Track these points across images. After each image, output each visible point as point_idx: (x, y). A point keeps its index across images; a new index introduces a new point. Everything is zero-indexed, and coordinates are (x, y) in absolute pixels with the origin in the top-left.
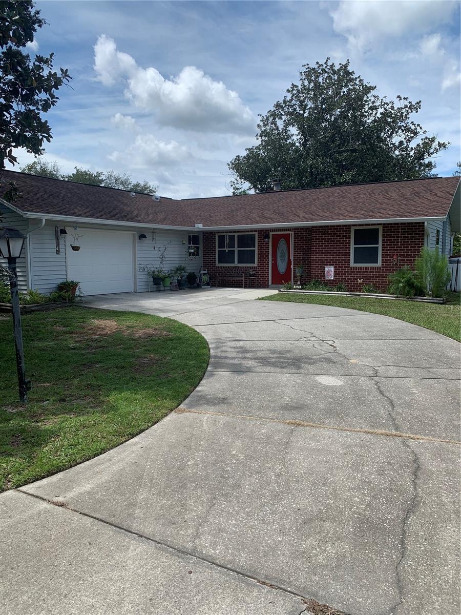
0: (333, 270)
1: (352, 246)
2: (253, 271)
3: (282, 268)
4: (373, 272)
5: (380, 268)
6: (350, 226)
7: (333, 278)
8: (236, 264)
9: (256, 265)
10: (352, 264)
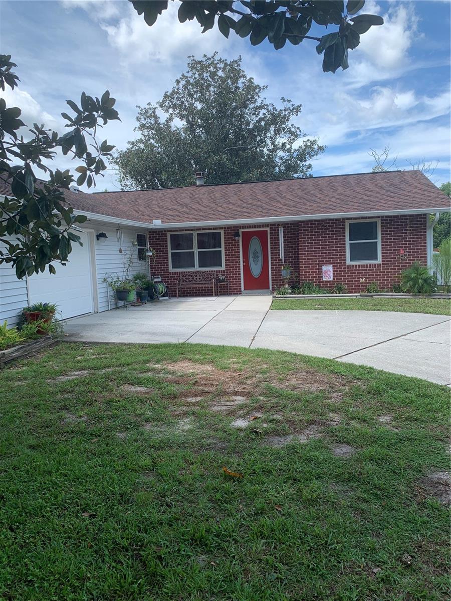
0: (332, 270)
1: (348, 242)
2: (223, 275)
3: (256, 270)
4: (373, 270)
5: (380, 265)
6: (344, 219)
7: (332, 279)
8: (197, 268)
9: (223, 268)
10: (348, 262)
